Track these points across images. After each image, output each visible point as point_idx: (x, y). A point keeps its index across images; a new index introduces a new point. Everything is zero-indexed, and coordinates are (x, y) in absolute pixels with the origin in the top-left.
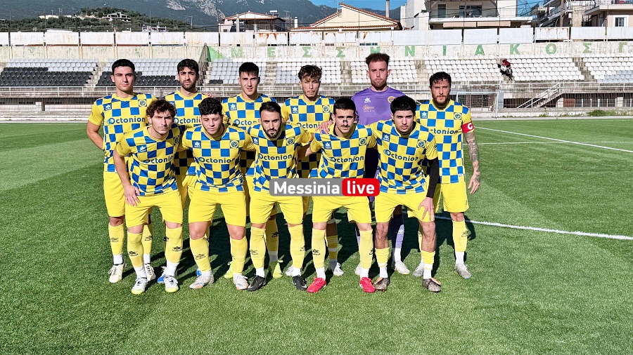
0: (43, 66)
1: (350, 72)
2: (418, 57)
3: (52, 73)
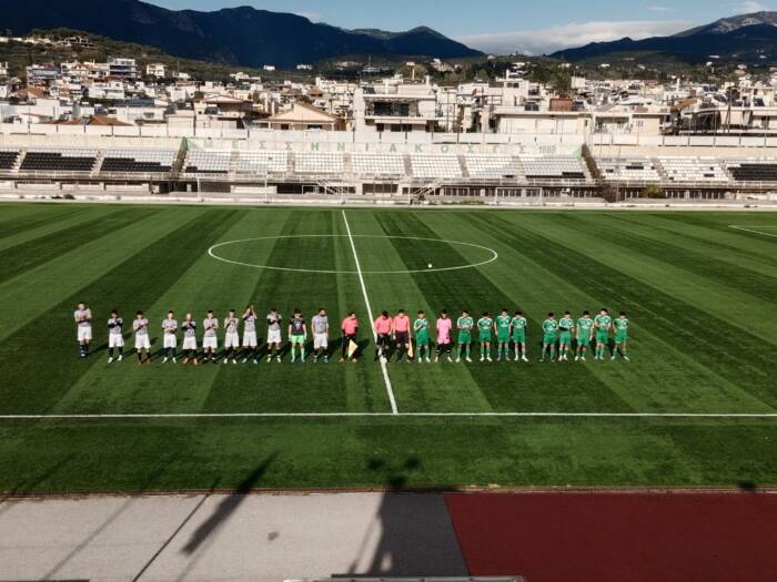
1: (294, 163)
2: (346, 151)
3: (65, 158)
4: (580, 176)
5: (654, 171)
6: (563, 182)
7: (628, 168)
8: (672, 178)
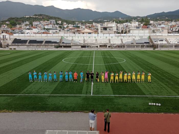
0: (36, 40)
1: (85, 41)
2: (96, 38)
3: (37, 41)
4: (148, 43)
5: (166, 41)
6: (144, 44)
7: (160, 41)
8: (170, 43)
